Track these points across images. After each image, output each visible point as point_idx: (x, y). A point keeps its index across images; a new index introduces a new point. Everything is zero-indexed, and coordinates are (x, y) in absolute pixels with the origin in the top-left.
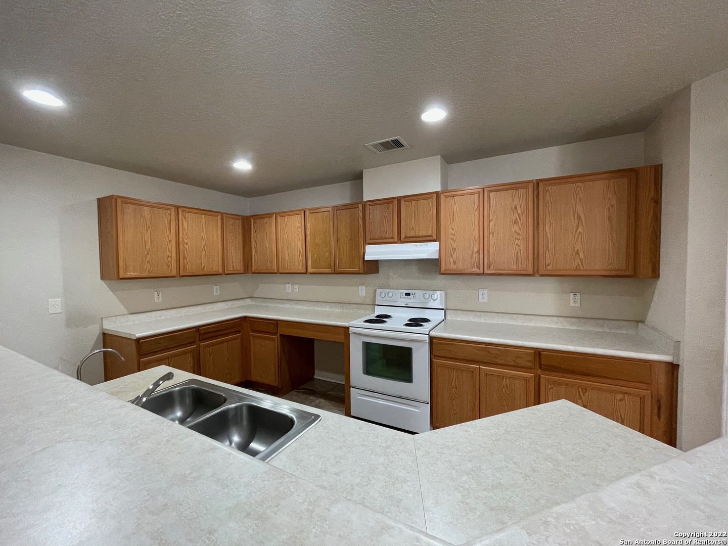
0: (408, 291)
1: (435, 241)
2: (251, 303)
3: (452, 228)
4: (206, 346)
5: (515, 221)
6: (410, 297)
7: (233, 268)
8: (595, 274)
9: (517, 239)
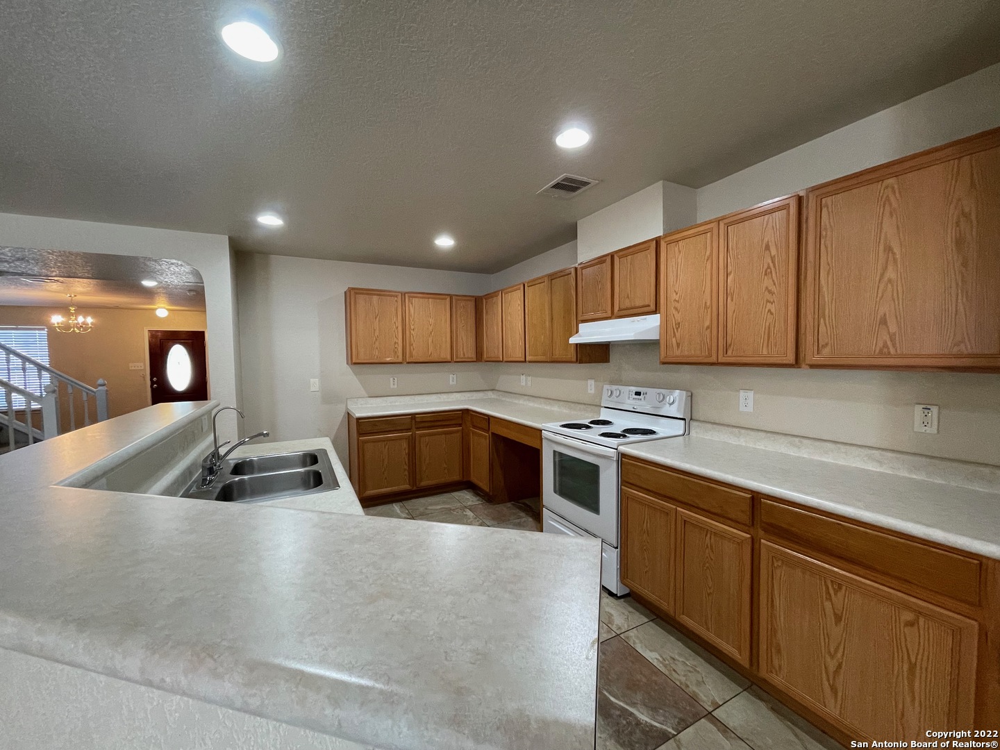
0: (638, 389)
1: (655, 312)
2: (493, 397)
3: (675, 291)
4: (421, 436)
5: (766, 271)
6: (640, 397)
7: (464, 355)
8: (921, 364)
9: (770, 302)
